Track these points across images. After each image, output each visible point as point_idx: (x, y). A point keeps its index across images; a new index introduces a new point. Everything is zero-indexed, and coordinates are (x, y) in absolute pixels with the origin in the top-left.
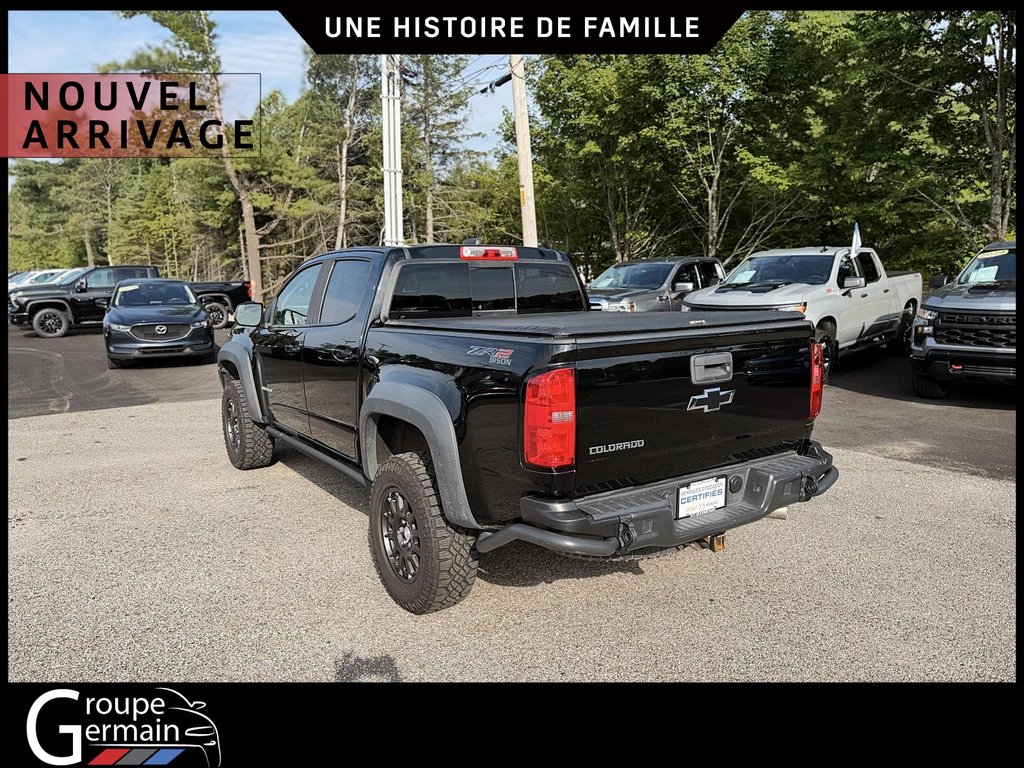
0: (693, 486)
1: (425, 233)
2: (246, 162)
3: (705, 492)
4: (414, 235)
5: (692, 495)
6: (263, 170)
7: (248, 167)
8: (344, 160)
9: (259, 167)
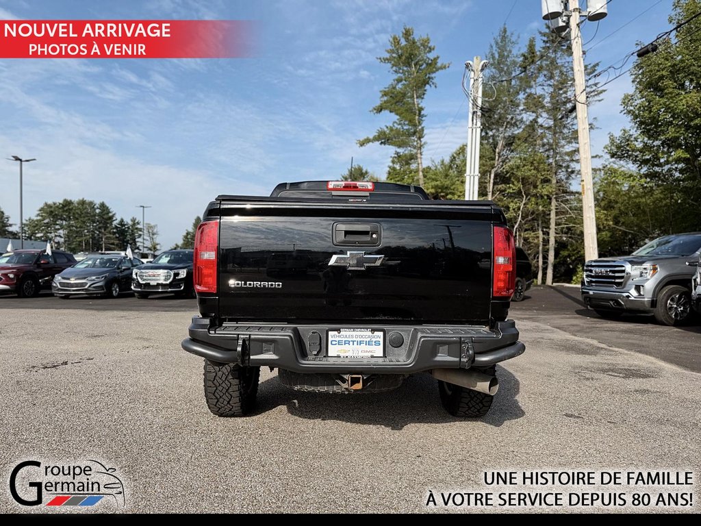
0: (343, 333)
1: (549, 228)
2: (432, 188)
3: (359, 339)
4: (540, 229)
5: (344, 339)
6: (442, 192)
7: (433, 191)
8: (492, 181)
9: (440, 190)
